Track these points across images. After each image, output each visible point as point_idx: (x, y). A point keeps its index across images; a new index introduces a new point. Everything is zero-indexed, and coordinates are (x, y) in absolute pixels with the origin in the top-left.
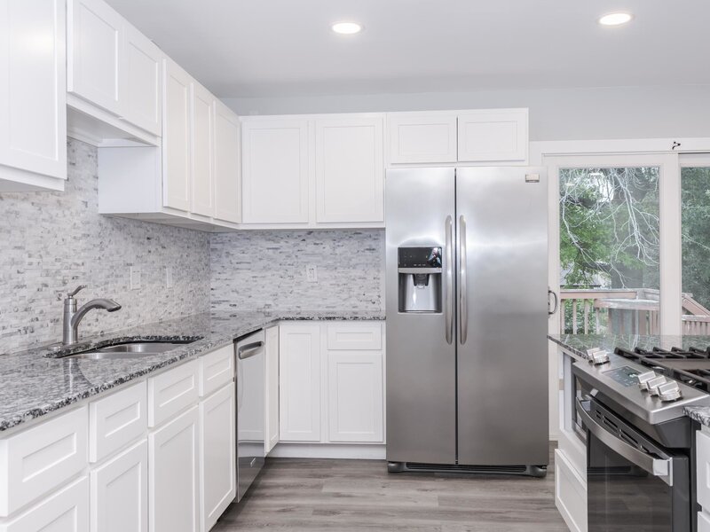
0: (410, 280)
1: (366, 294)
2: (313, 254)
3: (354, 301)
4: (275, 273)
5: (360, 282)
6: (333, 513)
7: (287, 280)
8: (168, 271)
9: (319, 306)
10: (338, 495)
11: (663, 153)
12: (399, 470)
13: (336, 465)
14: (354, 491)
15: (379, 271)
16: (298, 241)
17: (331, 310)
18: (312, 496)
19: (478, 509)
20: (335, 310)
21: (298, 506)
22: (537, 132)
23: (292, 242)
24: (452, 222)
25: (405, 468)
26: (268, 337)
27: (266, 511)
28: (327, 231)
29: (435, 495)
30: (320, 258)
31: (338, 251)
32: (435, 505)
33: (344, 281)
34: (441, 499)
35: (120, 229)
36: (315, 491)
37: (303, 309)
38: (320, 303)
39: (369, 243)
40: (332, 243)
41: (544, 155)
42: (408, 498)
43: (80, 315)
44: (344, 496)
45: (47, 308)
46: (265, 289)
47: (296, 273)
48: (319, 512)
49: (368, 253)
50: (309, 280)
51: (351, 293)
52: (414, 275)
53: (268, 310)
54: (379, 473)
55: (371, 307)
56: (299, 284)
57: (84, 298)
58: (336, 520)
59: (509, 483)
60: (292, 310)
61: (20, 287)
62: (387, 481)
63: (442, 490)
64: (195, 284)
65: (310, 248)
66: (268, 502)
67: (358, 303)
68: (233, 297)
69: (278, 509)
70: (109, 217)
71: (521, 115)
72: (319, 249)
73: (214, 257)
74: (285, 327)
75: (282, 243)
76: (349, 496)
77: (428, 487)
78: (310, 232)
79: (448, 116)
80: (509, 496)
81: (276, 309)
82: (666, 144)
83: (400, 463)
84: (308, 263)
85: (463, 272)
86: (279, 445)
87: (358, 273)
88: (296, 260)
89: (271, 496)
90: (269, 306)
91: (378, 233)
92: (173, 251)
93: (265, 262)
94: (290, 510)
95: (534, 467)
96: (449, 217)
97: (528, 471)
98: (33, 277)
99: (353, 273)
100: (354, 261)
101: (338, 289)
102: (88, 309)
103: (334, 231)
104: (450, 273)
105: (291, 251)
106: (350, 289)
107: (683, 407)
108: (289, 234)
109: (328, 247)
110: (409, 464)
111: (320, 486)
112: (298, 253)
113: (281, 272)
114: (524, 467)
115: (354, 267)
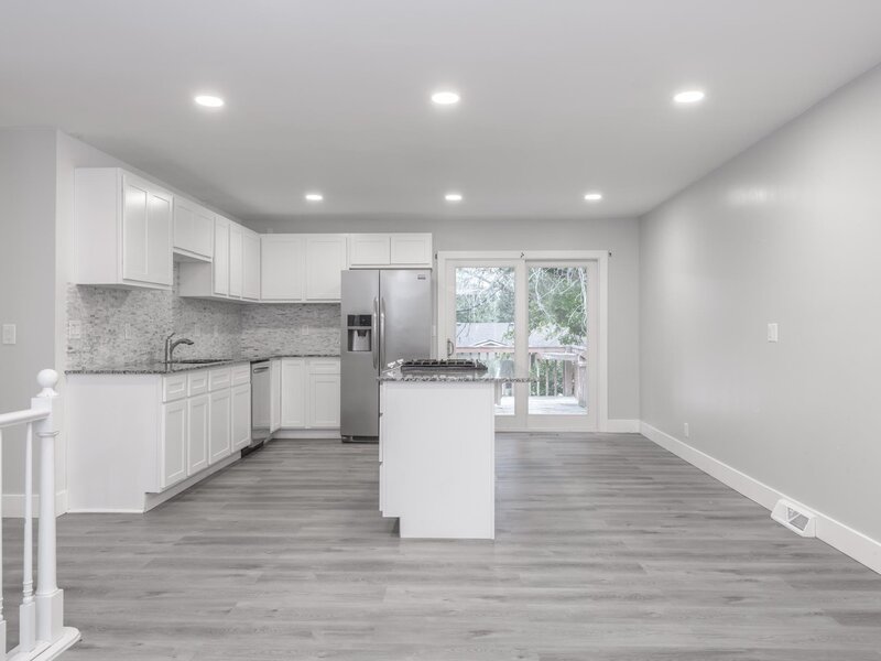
0: (356, 333)
2: (306, 318)
3: (331, 347)
4: (283, 330)
7: (290, 334)
8: (216, 327)
9: (310, 350)
11: (515, 259)
12: (346, 440)
16: (297, 310)
23: (293, 310)
24: (377, 300)
25: (352, 439)
26: (274, 365)
30: (311, 321)
31: (322, 316)
33: (326, 335)
35: (189, 304)
37: (300, 352)
38: (311, 348)
40: (318, 312)
41: (447, 259)
43: (173, 346)
45: (157, 343)
46: (276, 339)
47: (296, 329)
50: (304, 334)
51: (330, 342)
52: (358, 331)
54: (337, 443)
55: (335, 351)
56: (297, 337)
57: (175, 339)
61: (147, 332)
62: (341, 447)
64: (232, 336)
65: (305, 315)
68: (256, 345)
70: (185, 298)
71: (428, 237)
72: (310, 315)
73: (244, 320)
74: (285, 362)
75: (287, 312)
78: (304, 305)
79: (386, 237)
81: (283, 352)
82: (516, 254)
83: (348, 437)
84: (303, 323)
86: (279, 430)
88: (296, 322)
90: (278, 350)
91: (336, 306)
92: (218, 316)
93: (276, 323)
96: (376, 298)
98: (152, 328)
100: (332, 323)
101: (322, 340)
102: (177, 343)
103: (319, 304)
104: (376, 329)
105: (293, 316)
106: (329, 340)
109: (315, 314)
110: (354, 437)
112: (297, 318)
113: (286, 329)
115: (332, 326)
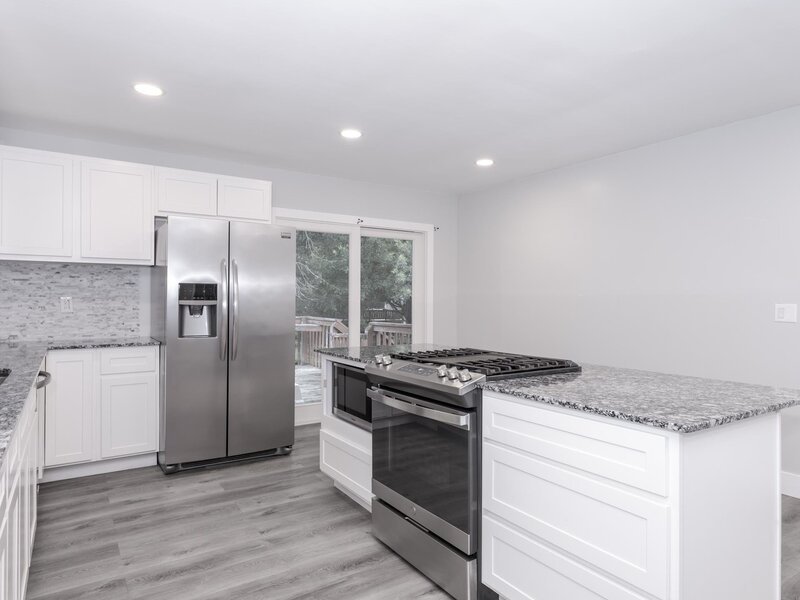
0: (187, 311)
1: (126, 324)
2: (69, 286)
3: (112, 330)
4: (23, 304)
5: (119, 312)
6: (134, 517)
7: (38, 310)
9: (75, 335)
10: (129, 503)
11: (351, 225)
13: (109, 478)
14: (142, 496)
15: (138, 303)
16: (52, 273)
17: (88, 338)
18: (103, 508)
19: (256, 486)
20: (92, 338)
21: (94, 521)
22: (276, 201)
23: (44, 274)
24: (226, 263)
25: (181, 468)
27: (61, 533)
28: (84, 265)
29: (217, 483)
30: (77, 290)
31: (96, 284)
32: (222, 490)
33: (103, 312)
34: (225, 485)
36: (101, 504)
37: (56, 338)
38: (76, 332)
39: (128, 278)
40: (90, 277)
42: (196, 491)
44: (136, 502)
46: (10, 319)
47: (48, 303)
48: (118, 520)
49: (127, 286)
50: (63, 311)
51: (110, 323)
52: (190, 306)
53: (12, 341)
54: (158, 477)
55: (130, 335)
56: (52, 314)
58: (141, 522)
59: (267, 463)
60: (43, 340)
62: (169, 481)
63: (220, 478)
65: (66, 280)
66: (56, 524)
67: (117, 331)
69: (72, 528)
71: (266, 186)
72: (76, 282)
75: (32, 275)
76: (140, 501)
77: (207, 479)
78: (65, 265)
79: (211, 178)
80: (271, 472)
81: (25, 339)
82: (353, 219)
83: (176, 465)
84: (62, 294)
85: (236, 304)
87: (117, 304)
88: (48, 292)
89: (57, 519)
90: (14, 337)
93: (9, 293)
94: (88, 526)
95: (282, 448)
96: (224, 260)
97: (279, 452)
99: (112, 304)
100: (113, 294)
101: (95, 318)
103: (92, 265)
104: (225, 304)
105: (43, 283)
106: (108, 319)
107: (475, 383)
108: (41, 266)
109: (85, 280)
111: (106, 499)
112: (53, 286)
113: (30, 303)
114: (275, 450)
115: (113, 299)
